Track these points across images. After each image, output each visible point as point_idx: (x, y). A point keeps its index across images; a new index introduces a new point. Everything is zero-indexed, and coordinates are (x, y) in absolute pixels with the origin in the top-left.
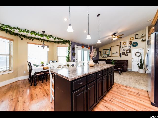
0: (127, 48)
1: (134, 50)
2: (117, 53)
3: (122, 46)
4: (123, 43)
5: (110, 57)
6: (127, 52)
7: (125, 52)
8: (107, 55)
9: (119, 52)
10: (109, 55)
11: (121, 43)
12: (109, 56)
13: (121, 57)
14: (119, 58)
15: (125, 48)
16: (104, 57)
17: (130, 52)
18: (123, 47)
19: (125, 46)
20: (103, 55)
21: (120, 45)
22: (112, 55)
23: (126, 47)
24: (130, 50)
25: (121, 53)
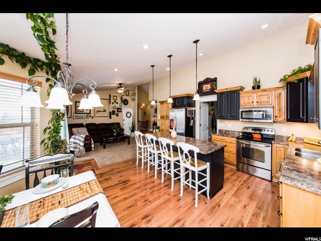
0: (118, 106)
1: (125, 109)
2: (104, 111)
3: (112, 101)
4: (114, 96)
5: (93, 117)
6: (118, 111)
7: (116, 110)
8: (85, 115)
9: (107, 111)
10: (90, 113)
11: (110, 96)
12: (91, 116)
13: (110, 118)
14: (107, 121)
15: (115, 104)
16: (77, 118)
17: (121, 112)
18: (113, 103)
19: (115, 102)
20: (76, 113)
21: (108, 98)
22: (96, 115)
23: (117, 103)
24: (121, 109)
25: (110, 112)
